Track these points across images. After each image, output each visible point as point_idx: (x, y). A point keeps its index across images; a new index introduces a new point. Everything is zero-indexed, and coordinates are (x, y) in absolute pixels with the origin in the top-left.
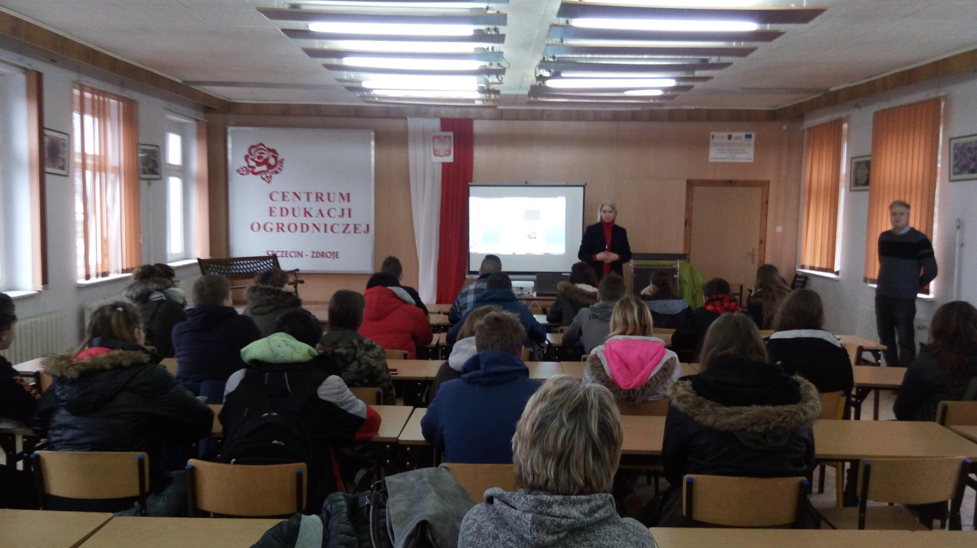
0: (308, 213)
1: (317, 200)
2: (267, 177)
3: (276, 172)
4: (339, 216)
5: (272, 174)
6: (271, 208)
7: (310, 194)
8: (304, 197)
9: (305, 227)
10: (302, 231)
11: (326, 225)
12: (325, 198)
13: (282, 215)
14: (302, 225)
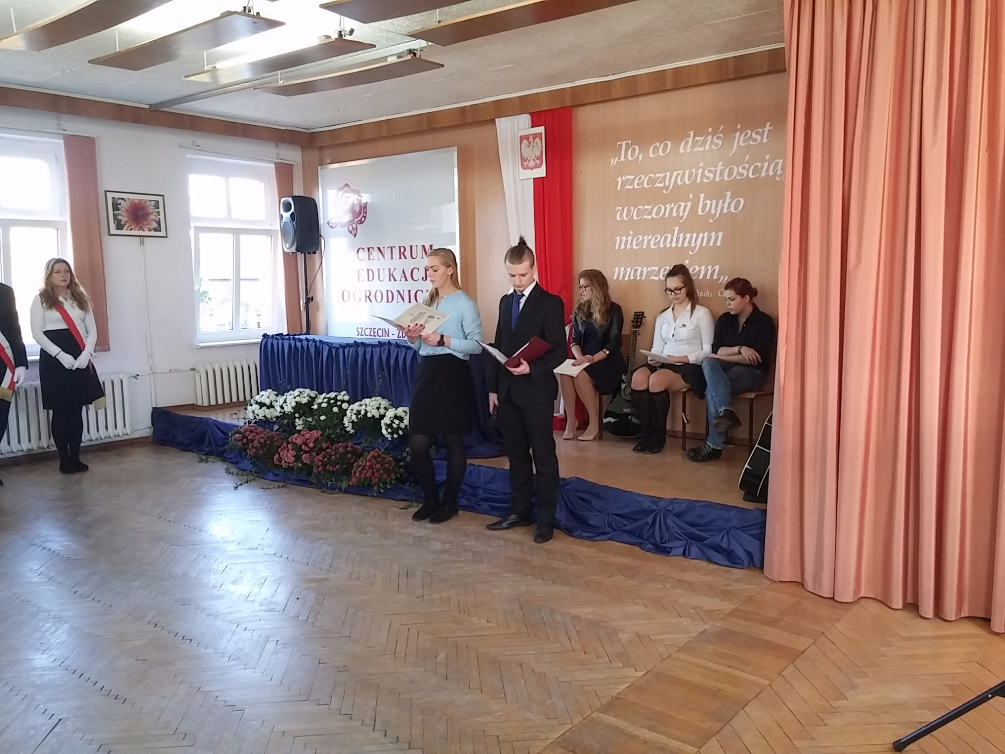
0: (392, 275)
1: (400, 258)
2: (353, 229)
3: (362, 223)
4: (423, 278)
5: (358, 225)
6: (358, 270)
7: (393, 248)
8: (387, 253)
9: (390, 293)
10: (388, 301)
11: (409, 291)
12: (408, 253)
13: (369, 280)
14: (387, 291)
